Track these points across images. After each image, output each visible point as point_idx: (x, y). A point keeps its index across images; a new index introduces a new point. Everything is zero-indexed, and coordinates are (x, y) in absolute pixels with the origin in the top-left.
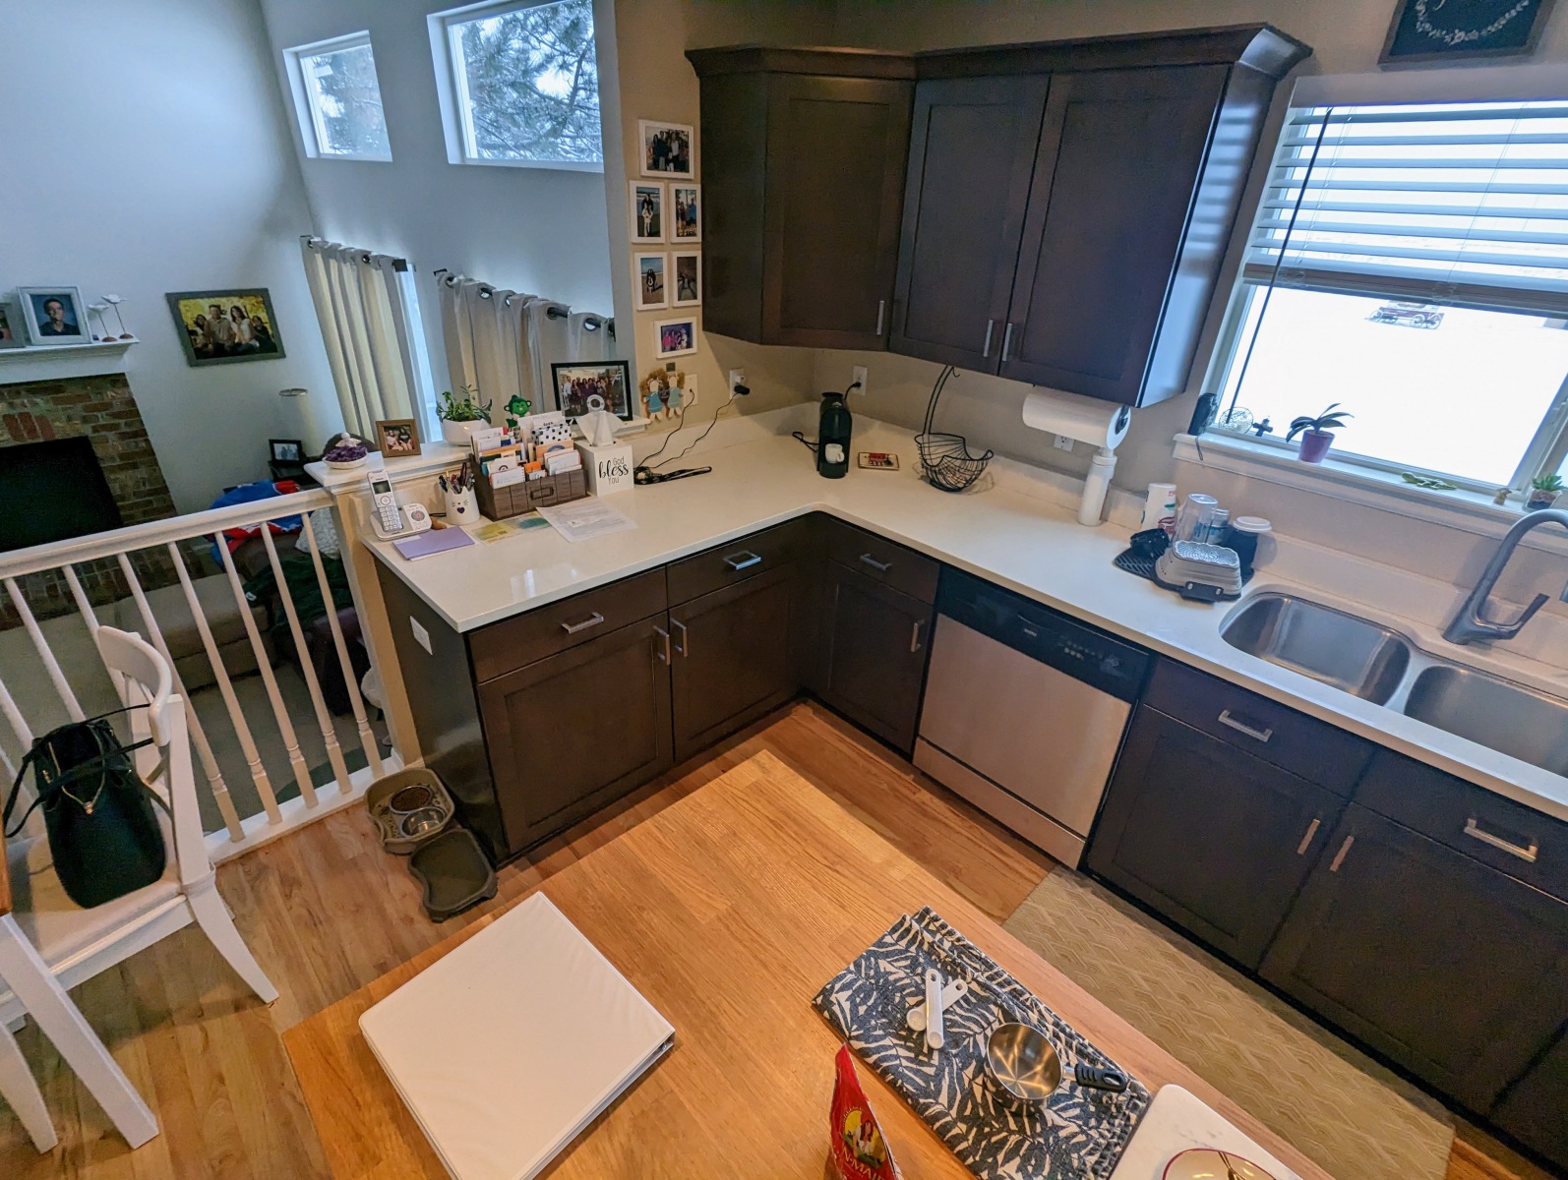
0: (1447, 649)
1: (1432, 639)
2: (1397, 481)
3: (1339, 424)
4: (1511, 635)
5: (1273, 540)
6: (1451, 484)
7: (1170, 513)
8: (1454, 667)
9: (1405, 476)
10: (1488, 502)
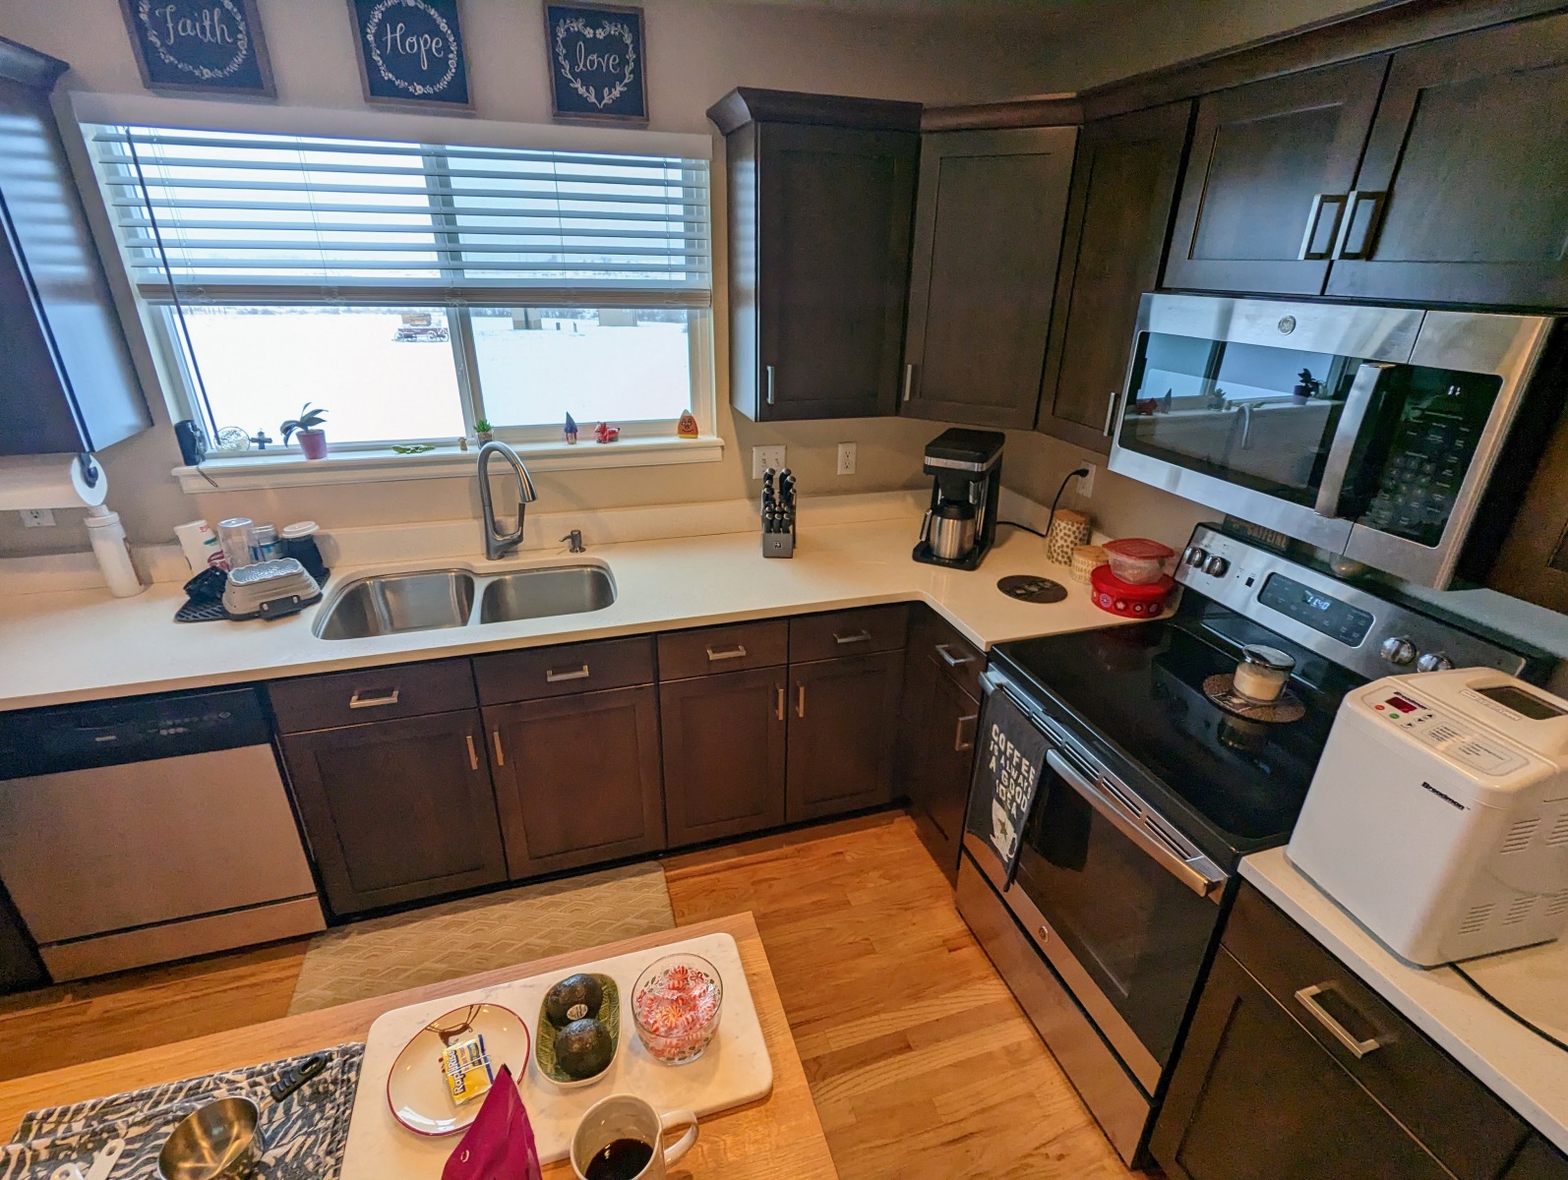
0: (493, 566)
1: (481, 564)
2: (392, 454)
3: (321, 421)
4: (521, 538)
5: (329, 536)
6: (430, 445)
7: (214, 549)
8: (502, 577)
9: (395, 448)
10: (457, 451)
